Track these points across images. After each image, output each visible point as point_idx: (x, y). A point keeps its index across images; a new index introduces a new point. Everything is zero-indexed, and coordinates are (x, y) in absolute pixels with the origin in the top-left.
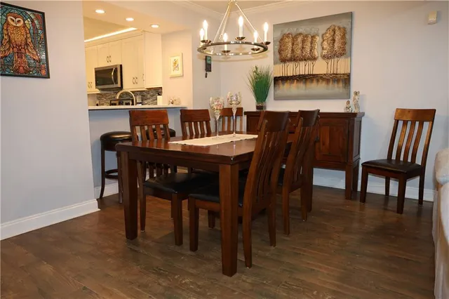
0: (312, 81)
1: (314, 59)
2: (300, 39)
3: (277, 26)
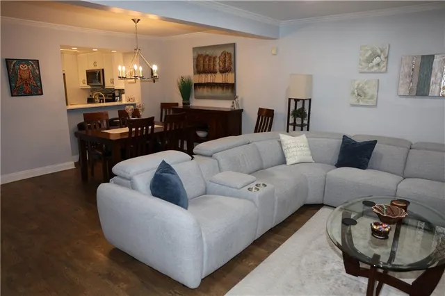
0: (214, 87)
1: (215, 72)
2: (207, 59)
3: (194, 49)
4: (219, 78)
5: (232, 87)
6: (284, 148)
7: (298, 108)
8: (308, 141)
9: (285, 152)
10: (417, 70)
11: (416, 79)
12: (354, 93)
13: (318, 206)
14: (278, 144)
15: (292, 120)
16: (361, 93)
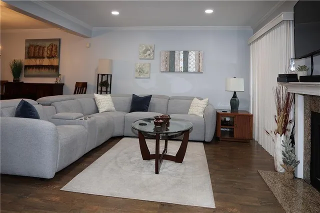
0: (42, 68)
1: (43, 58)
2: (37, 48)
3: (27, 41)
4: (46, 62)
5: (56, 68)
6: (97, 102)
7: (103, 80)
8: (112, 99)
9: (97, 104)
10: (168, 58)
11: (168, 63)
12: (137, 71)
13: (121, 137)
14: (93, 100)
15: (99, 89)
16: (141, 71)
